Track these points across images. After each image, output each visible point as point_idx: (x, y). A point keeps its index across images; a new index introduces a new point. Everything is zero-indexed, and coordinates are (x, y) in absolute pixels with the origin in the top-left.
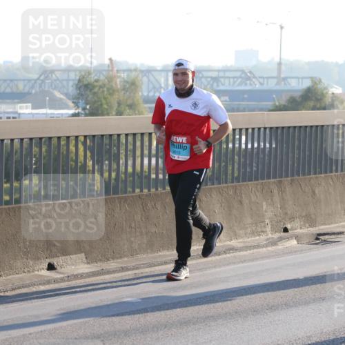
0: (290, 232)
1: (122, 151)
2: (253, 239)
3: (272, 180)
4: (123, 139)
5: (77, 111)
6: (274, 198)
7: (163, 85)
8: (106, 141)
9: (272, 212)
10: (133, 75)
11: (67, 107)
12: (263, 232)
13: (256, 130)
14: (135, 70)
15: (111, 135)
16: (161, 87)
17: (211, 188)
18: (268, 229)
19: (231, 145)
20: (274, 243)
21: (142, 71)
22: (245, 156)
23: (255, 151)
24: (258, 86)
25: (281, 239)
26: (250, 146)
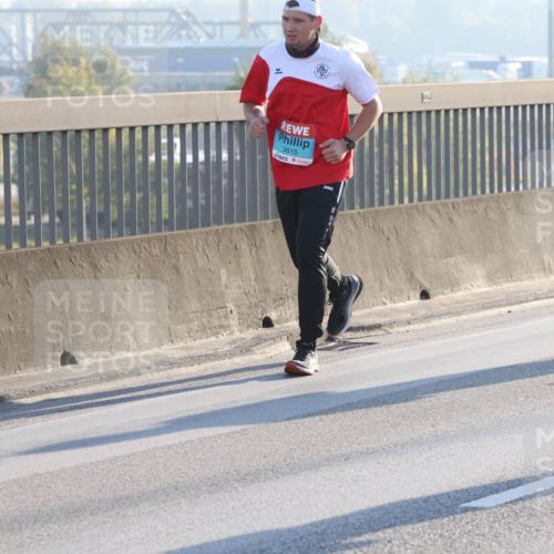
0: (276, 326)
2: (204, 340)
3: (236, 225)
6: (242, 260)
9: (239, 287)
12: (222, 327)
13: (201, 127)
17: (116, 243)
18: (234, 321)
19: (152, 158)
20: (246, 349)
22: (182, 178)
23: (201, 167)
24: (203, 41)
25: (259, 341)
26: (189, 159)
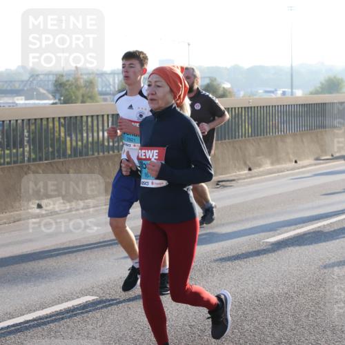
1: (84, 128)
4: (84, 119)
5: (55, 101)
7: (112, 83)
8: (73, 120)
10: (91, 77)
11: (48, 99)
14: (93, 73)
15: (76, 117)
16: (110, 85)
21: (97, 74)
